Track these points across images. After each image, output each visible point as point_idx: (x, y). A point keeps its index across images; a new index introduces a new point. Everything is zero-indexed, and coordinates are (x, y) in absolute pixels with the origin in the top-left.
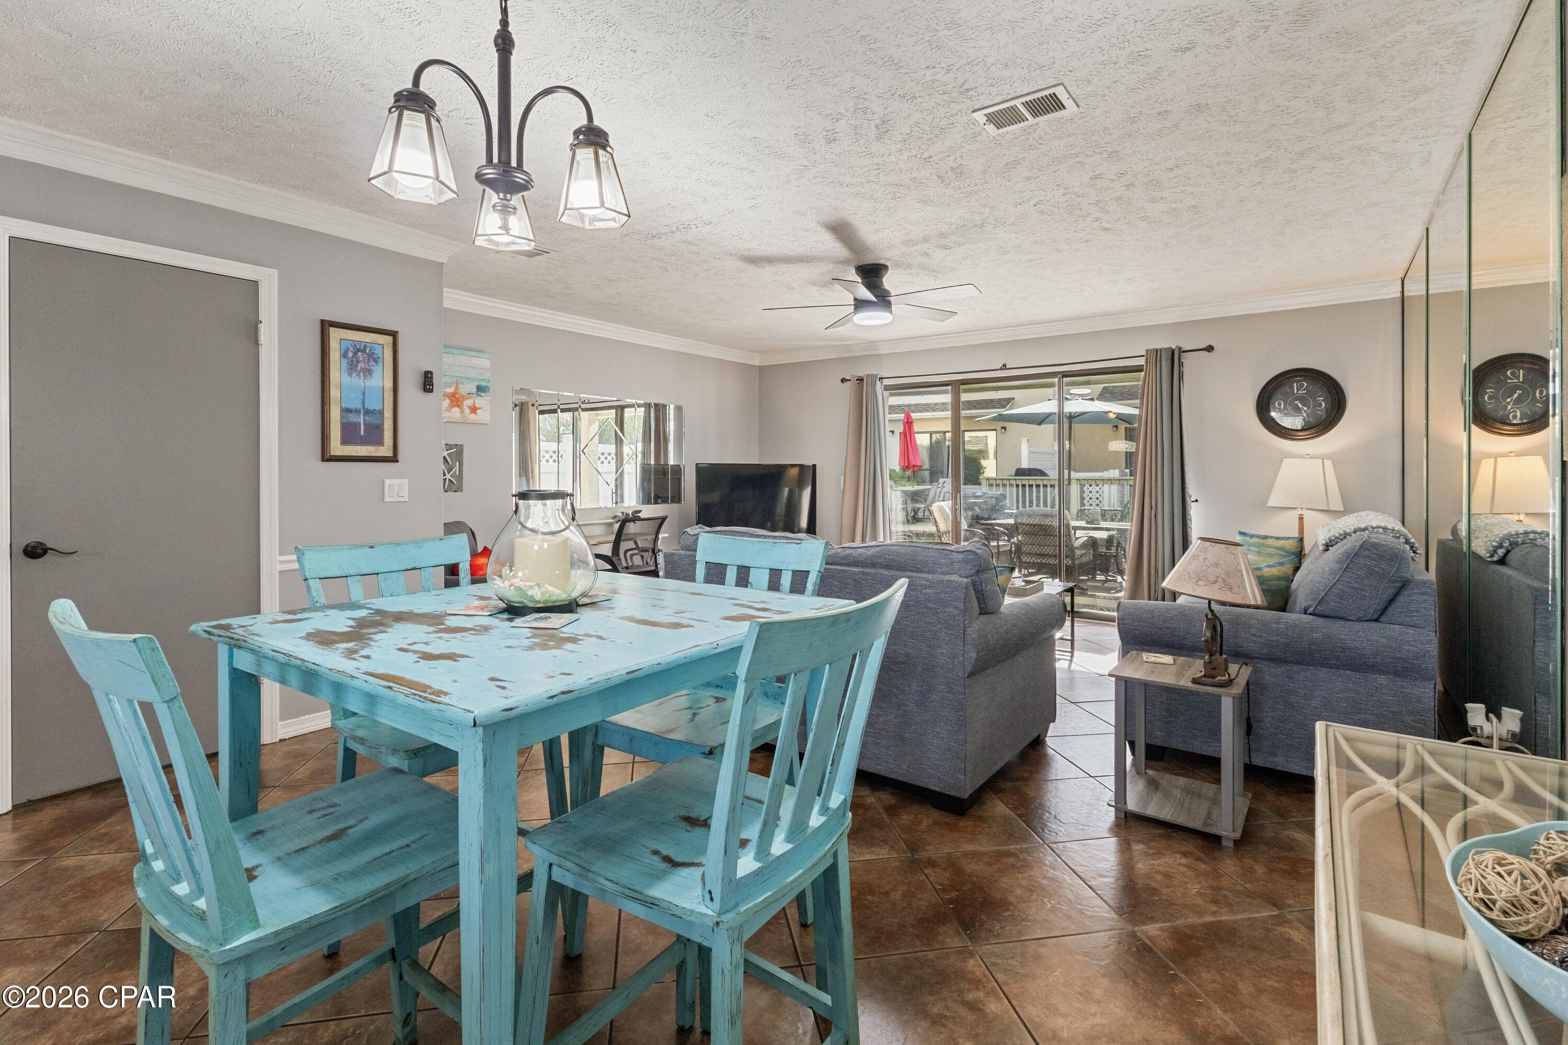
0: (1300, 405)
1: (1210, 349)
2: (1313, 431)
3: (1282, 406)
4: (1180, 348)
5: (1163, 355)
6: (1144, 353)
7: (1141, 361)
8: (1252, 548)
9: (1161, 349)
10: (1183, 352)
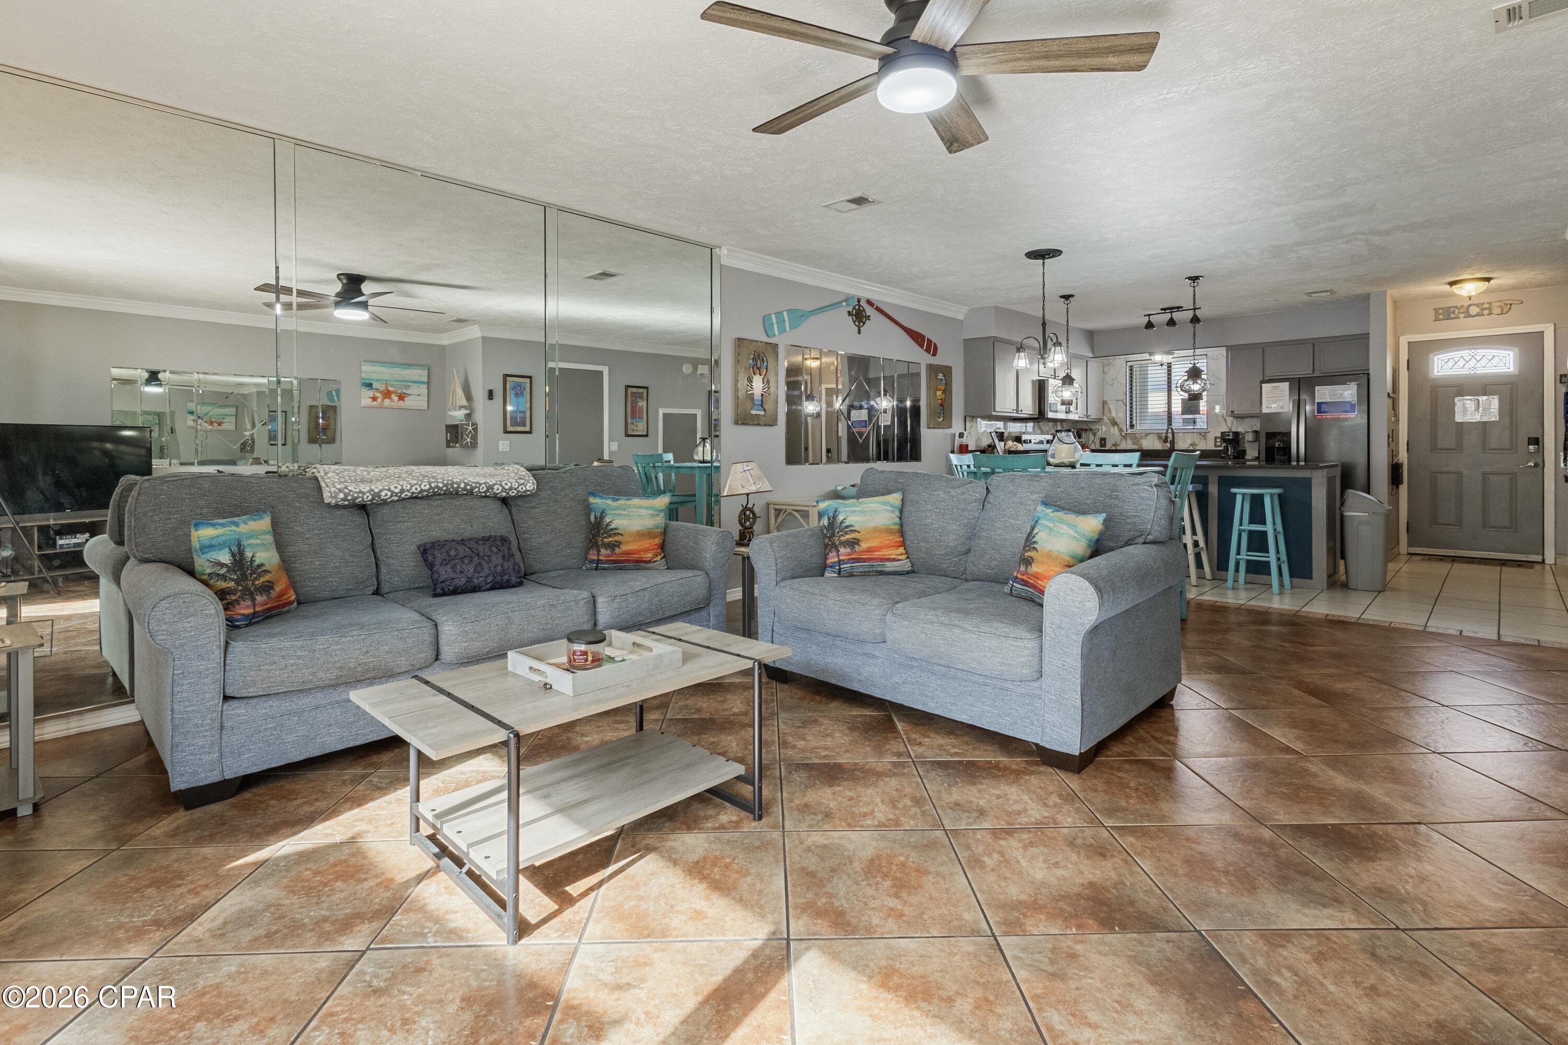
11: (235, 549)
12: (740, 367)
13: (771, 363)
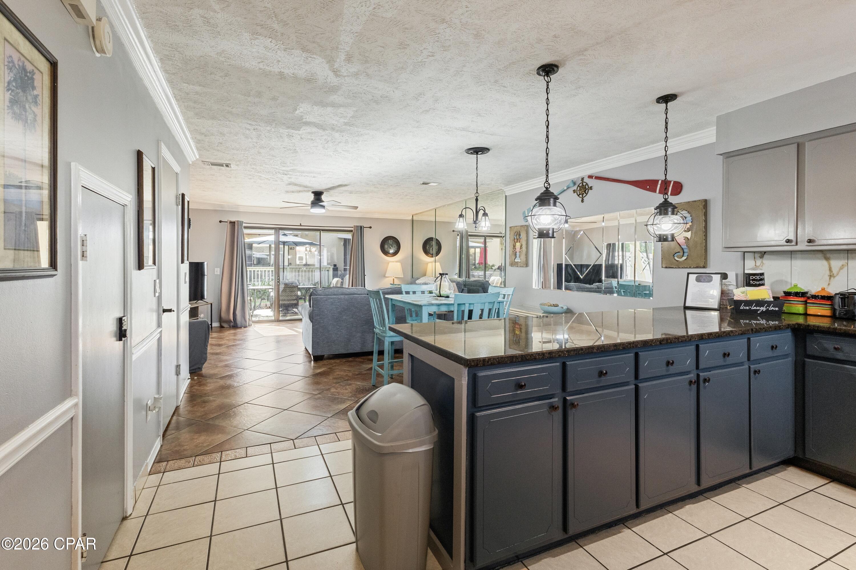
0: (391, 247)
1: (370, 227)
2: (393, 255)
4: (364, 226)
6: (353, 226)
7: (352, 229)
9: (358, 226)
12: (510, 240)
13: (523, 235)
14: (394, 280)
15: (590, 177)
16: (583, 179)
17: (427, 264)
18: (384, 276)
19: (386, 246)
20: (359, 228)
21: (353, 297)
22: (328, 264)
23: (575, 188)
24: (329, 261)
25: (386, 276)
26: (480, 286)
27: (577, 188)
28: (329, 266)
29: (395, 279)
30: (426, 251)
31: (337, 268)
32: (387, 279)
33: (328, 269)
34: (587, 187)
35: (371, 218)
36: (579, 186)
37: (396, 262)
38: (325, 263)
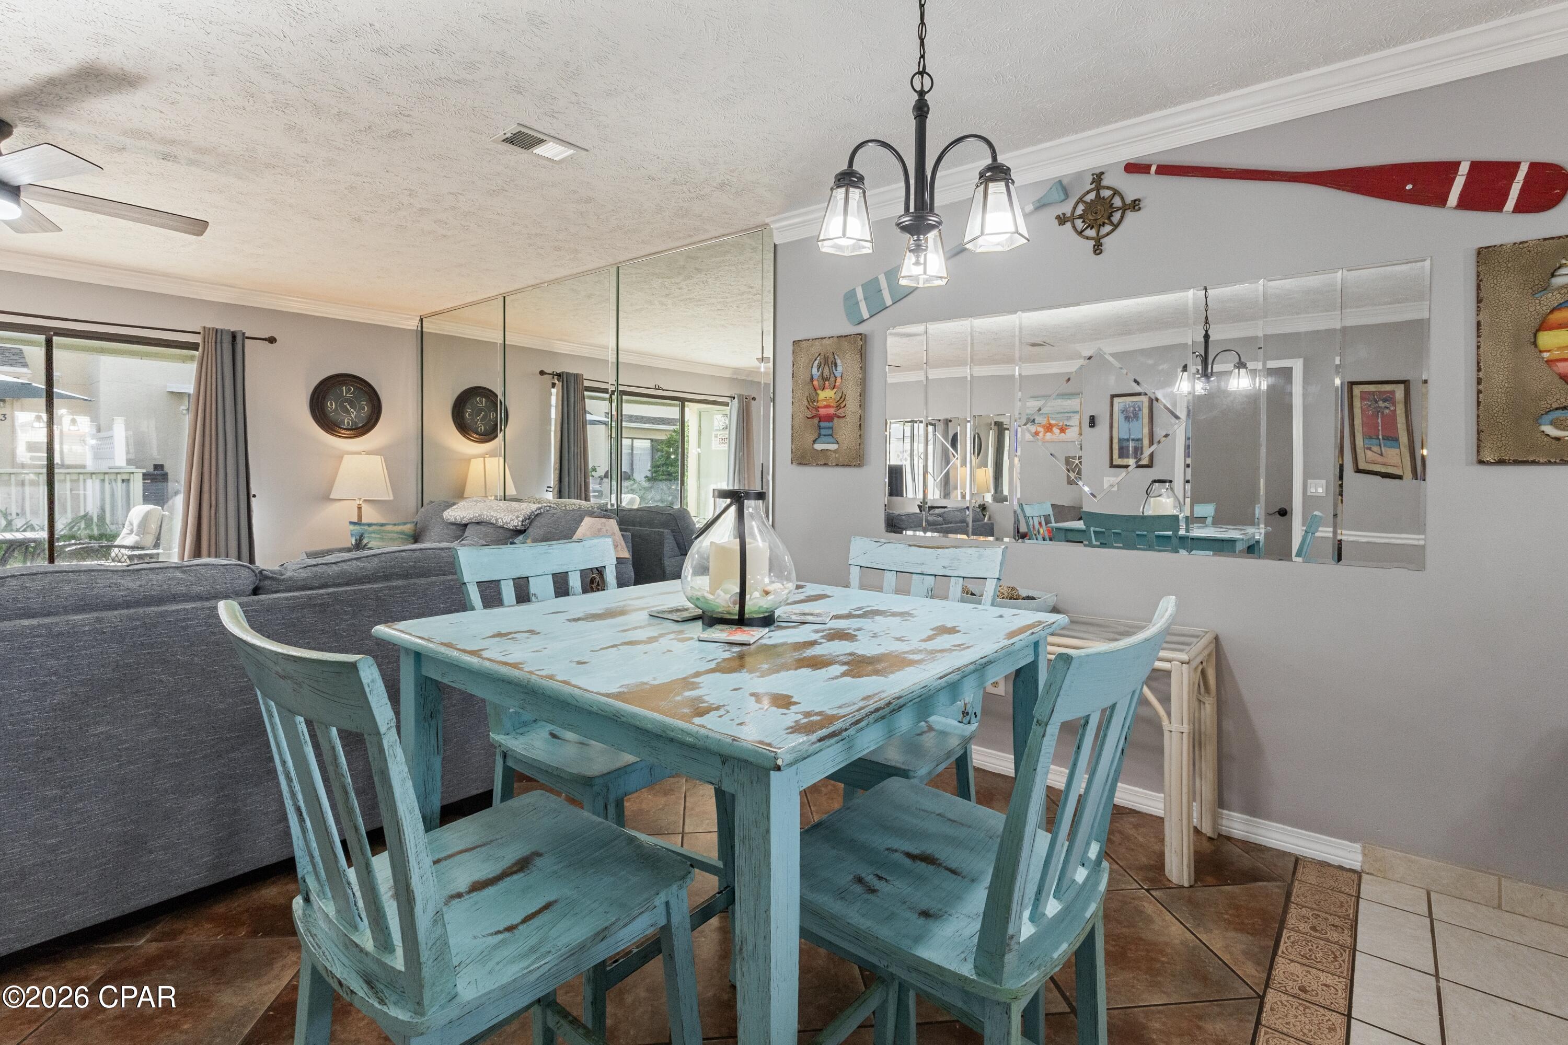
0: (348, 407)
1: (272, 340)
2: (354, 432)
3: (334, 406)
4: (244, 334)
5: (224, 337)
6: (201, 331)
7: (197, 339)
8: (373, 535)
9: (222, 330)
10: (248, 338)
11: (358, 538)
12: (795, 383)
13: (846, 366)
14: (360, 508)
15: (1133, 168)
16: (1098, 178)
17: (468, 460)
18: (326, 498)
19: (331, 405)
20: (227, 340)
21: (162, 615)
22: (129, 462)
23: (1067, 209)
24: (132, 456)
25: (332, 497)
26: (665, 525)
27: (1075, 208)
28: (132, 469)
29: (365, 507)
30: (463, 427)
31: (166, 474)
32: (337, 505)
33: (125, 477)
34: (1117, 202)
35: (270, 310)
36: (1081, 200)
37: (369, 453)
38: (120, 459)
